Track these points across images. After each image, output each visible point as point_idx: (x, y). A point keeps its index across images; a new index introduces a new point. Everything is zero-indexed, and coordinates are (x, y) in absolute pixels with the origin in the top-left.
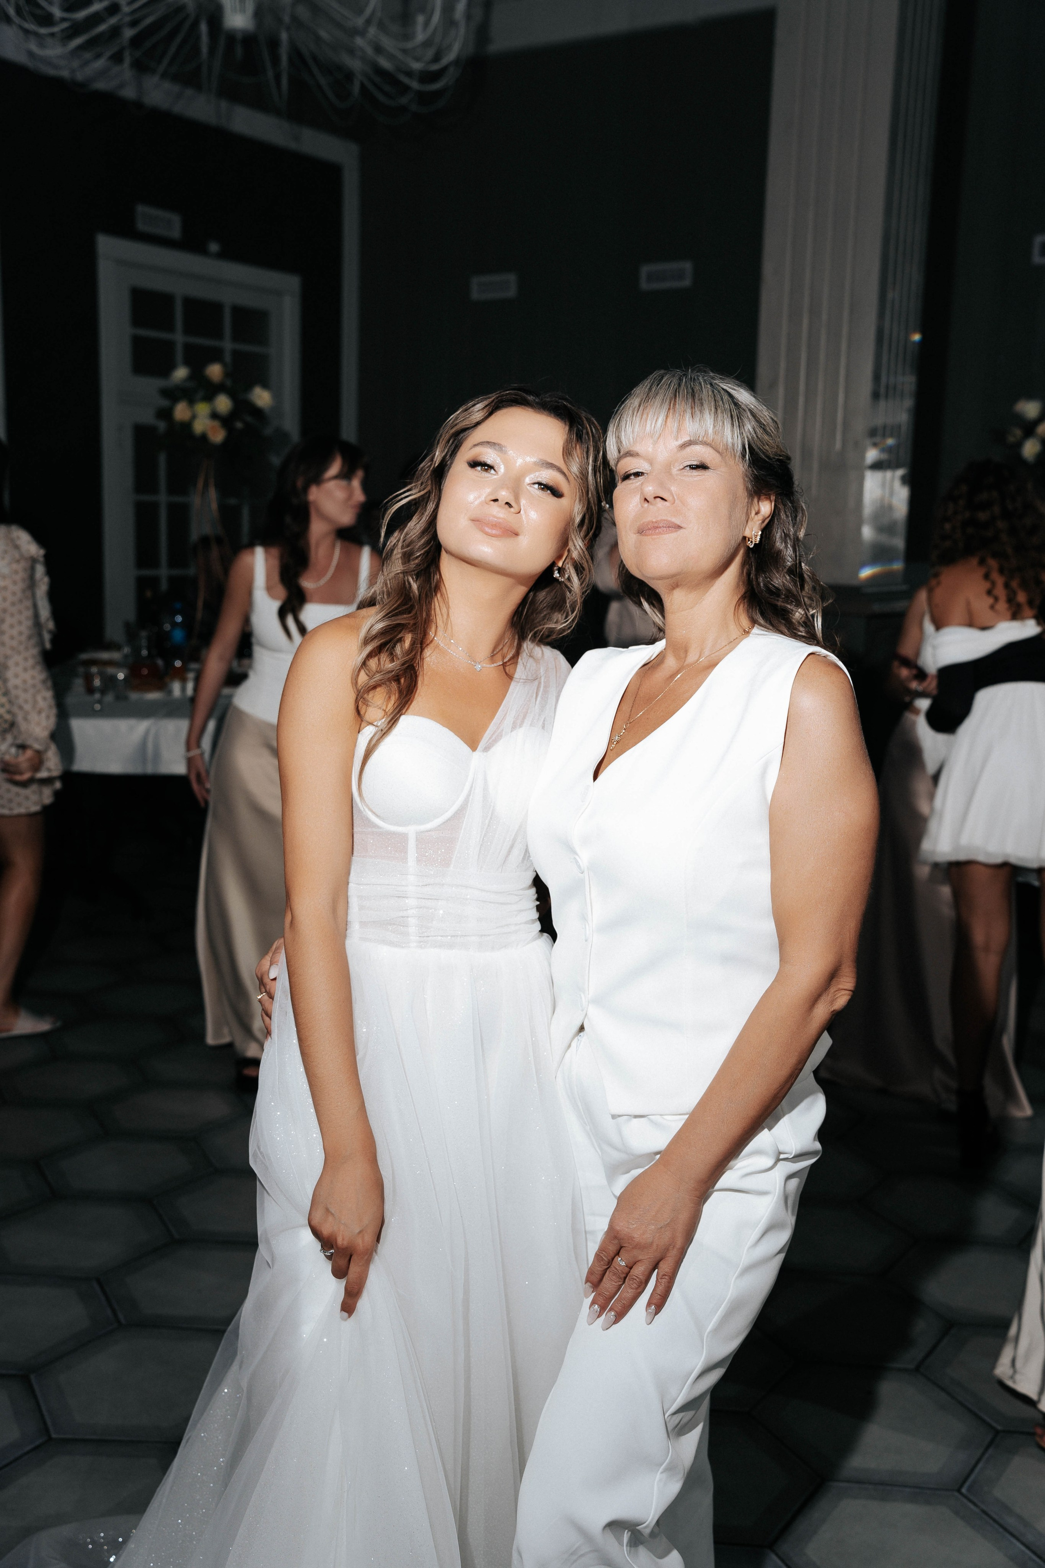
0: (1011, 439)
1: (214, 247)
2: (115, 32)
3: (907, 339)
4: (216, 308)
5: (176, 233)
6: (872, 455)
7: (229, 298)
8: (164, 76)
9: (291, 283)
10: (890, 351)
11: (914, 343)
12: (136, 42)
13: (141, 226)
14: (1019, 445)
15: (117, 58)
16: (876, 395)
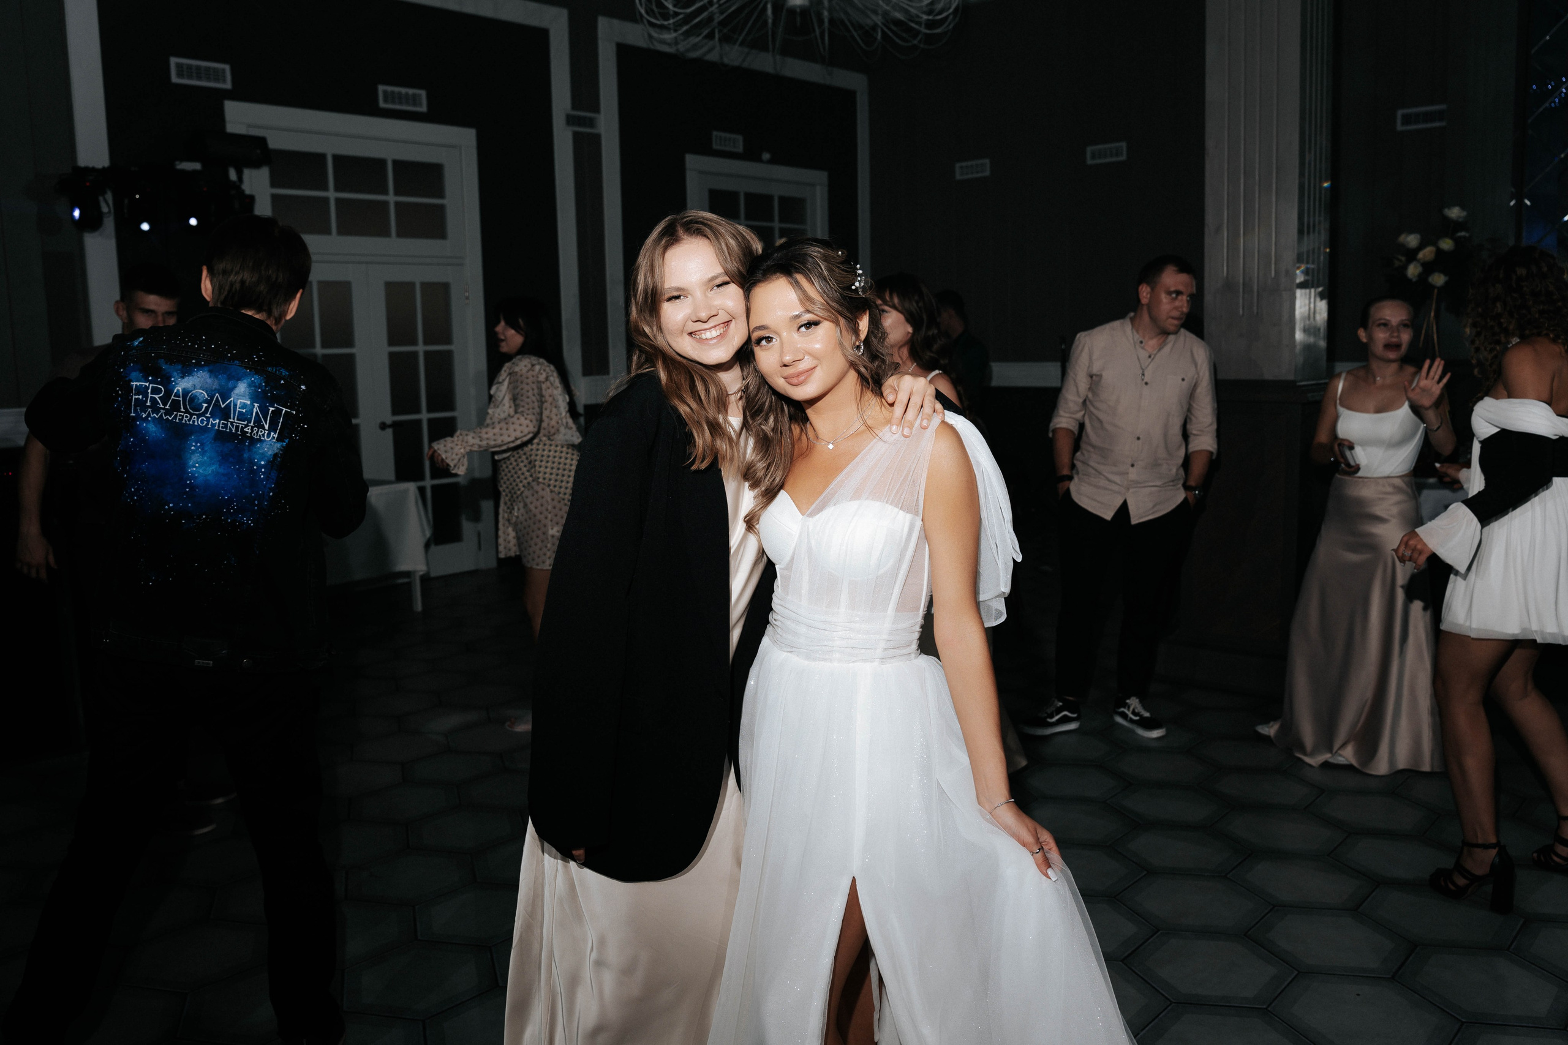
0: (1397, 263)
1: (766, 156)
2: (710, 19)
3: (1321, 187)
4: (769, 198)
5: (740, 149)
6: (1300, 278)
7: (777, 191)
8: (742, 44)
9: (820, 177)
10: (1309, 198)
11: (1326, 188)
12: (722, 23)
13: (716, 146)
14: (1405, 268)
15: (710, 36)
16: (1300, 232)
